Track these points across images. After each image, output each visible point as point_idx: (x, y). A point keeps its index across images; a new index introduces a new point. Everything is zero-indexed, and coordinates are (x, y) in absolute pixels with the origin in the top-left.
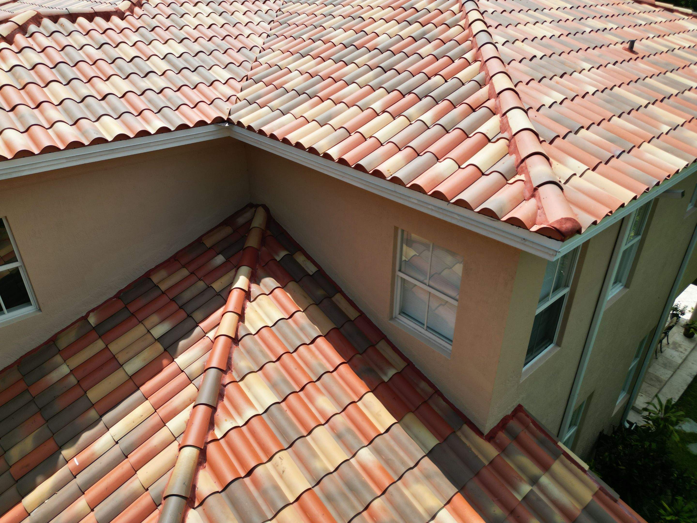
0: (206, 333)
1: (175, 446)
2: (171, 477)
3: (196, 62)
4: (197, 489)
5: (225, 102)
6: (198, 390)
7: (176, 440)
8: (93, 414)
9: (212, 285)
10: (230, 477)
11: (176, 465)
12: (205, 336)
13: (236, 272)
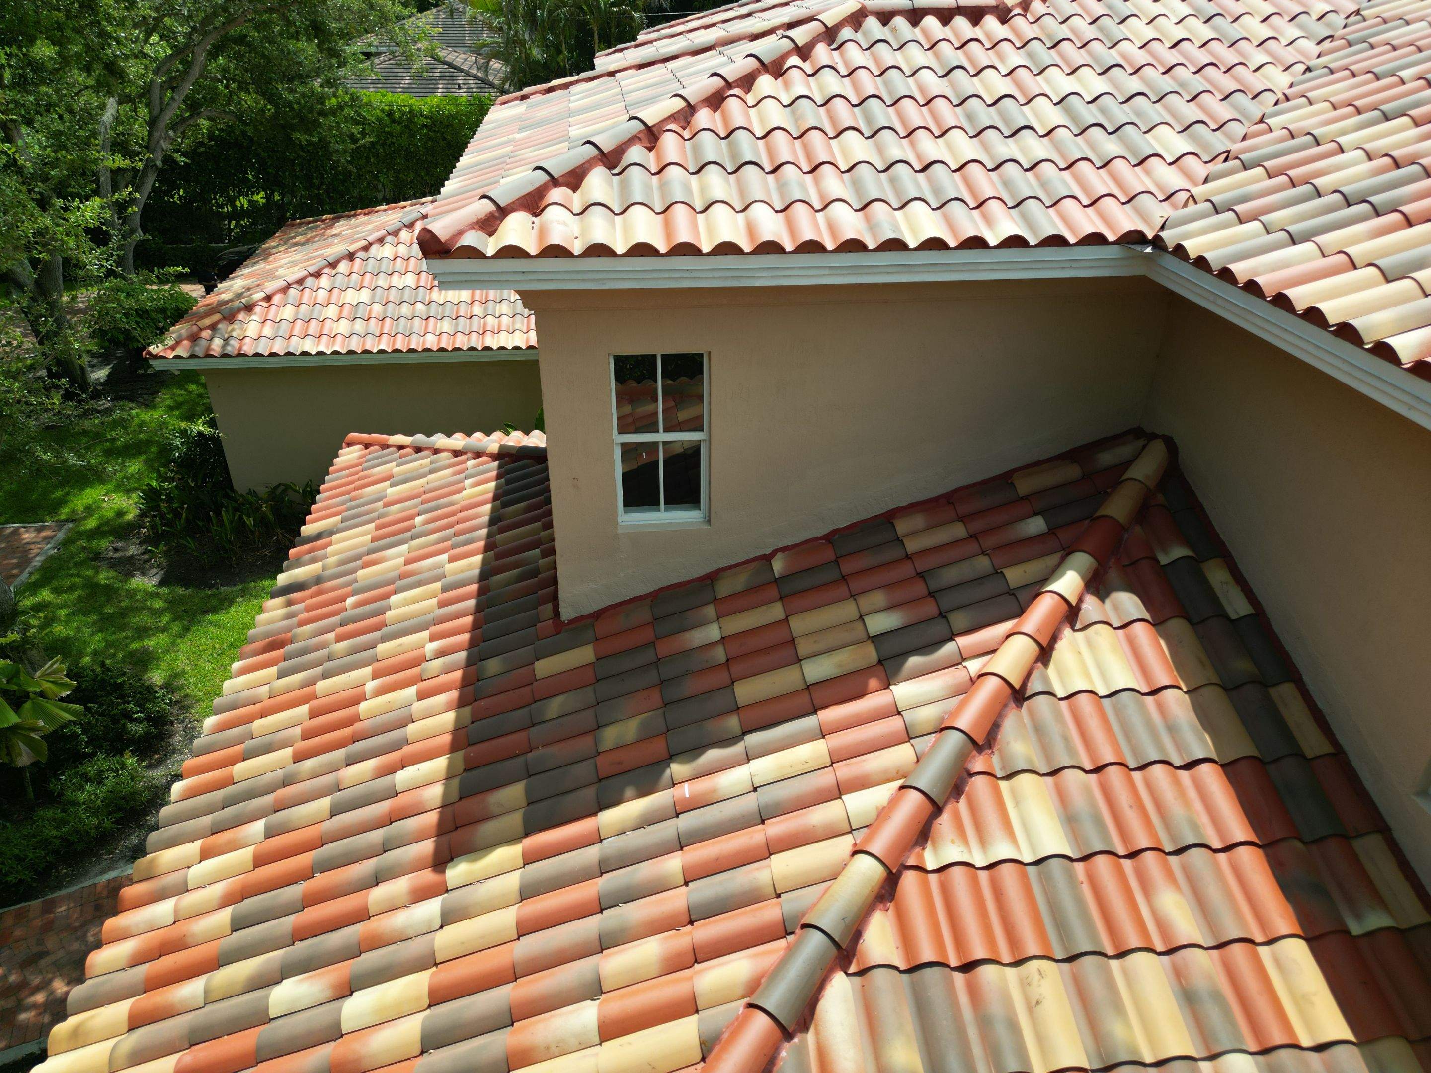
0: (964, 660)
1: (846, 843)
2: (824, 894)
3: (1122, 114)
4: (862, 941)
5: (1161, 201)
6: (918, 761)
7: (850, 832)
8: (733, 723)
9: (1005, 571)
10: (927, 955)
11: (840, 878)
12: (960, 664)
13: (1063, 559)
